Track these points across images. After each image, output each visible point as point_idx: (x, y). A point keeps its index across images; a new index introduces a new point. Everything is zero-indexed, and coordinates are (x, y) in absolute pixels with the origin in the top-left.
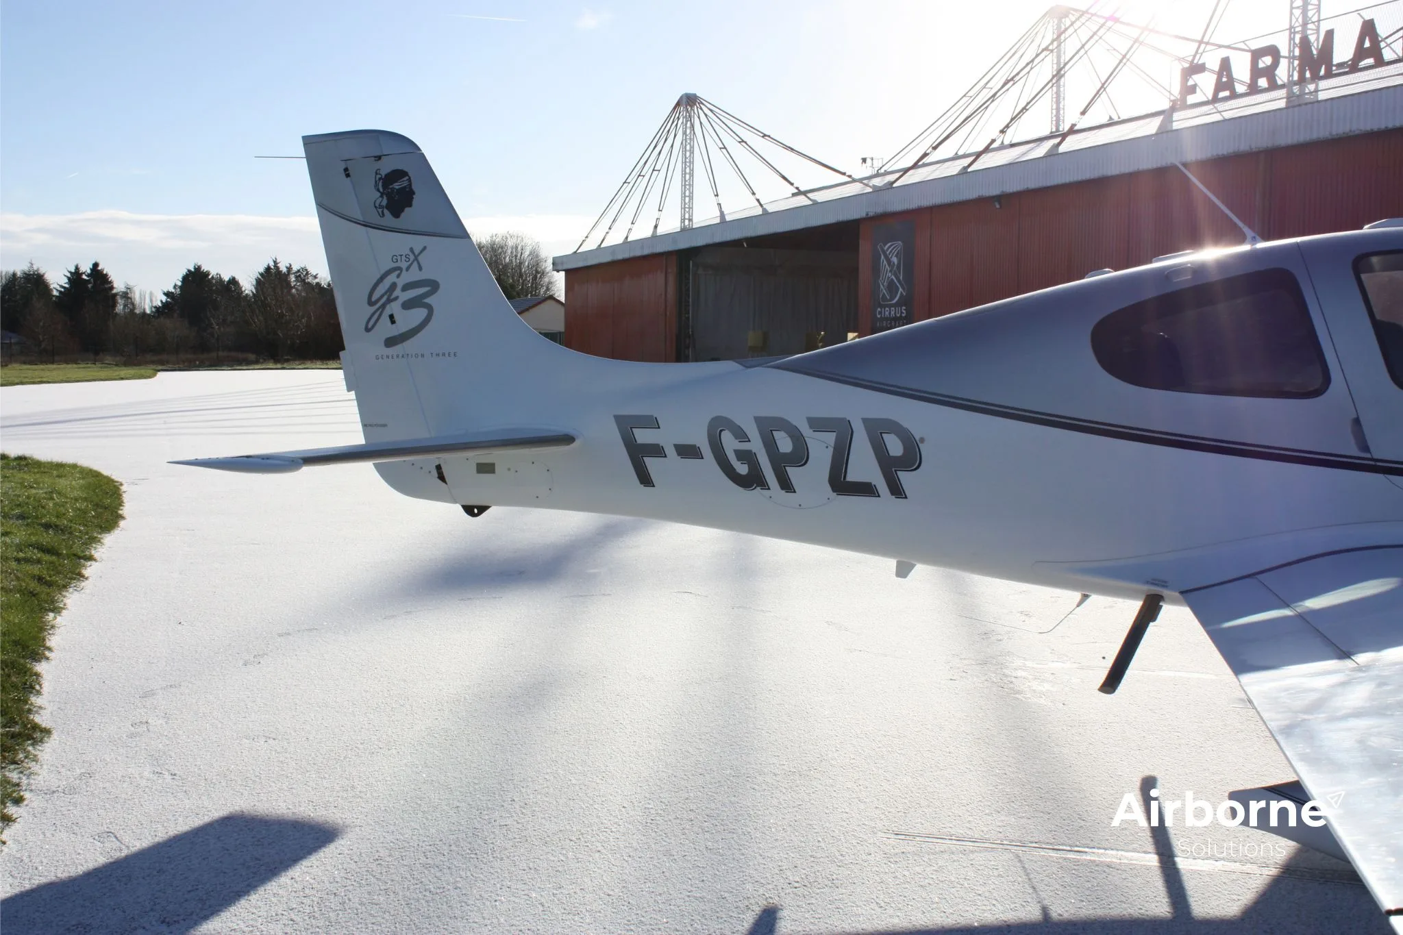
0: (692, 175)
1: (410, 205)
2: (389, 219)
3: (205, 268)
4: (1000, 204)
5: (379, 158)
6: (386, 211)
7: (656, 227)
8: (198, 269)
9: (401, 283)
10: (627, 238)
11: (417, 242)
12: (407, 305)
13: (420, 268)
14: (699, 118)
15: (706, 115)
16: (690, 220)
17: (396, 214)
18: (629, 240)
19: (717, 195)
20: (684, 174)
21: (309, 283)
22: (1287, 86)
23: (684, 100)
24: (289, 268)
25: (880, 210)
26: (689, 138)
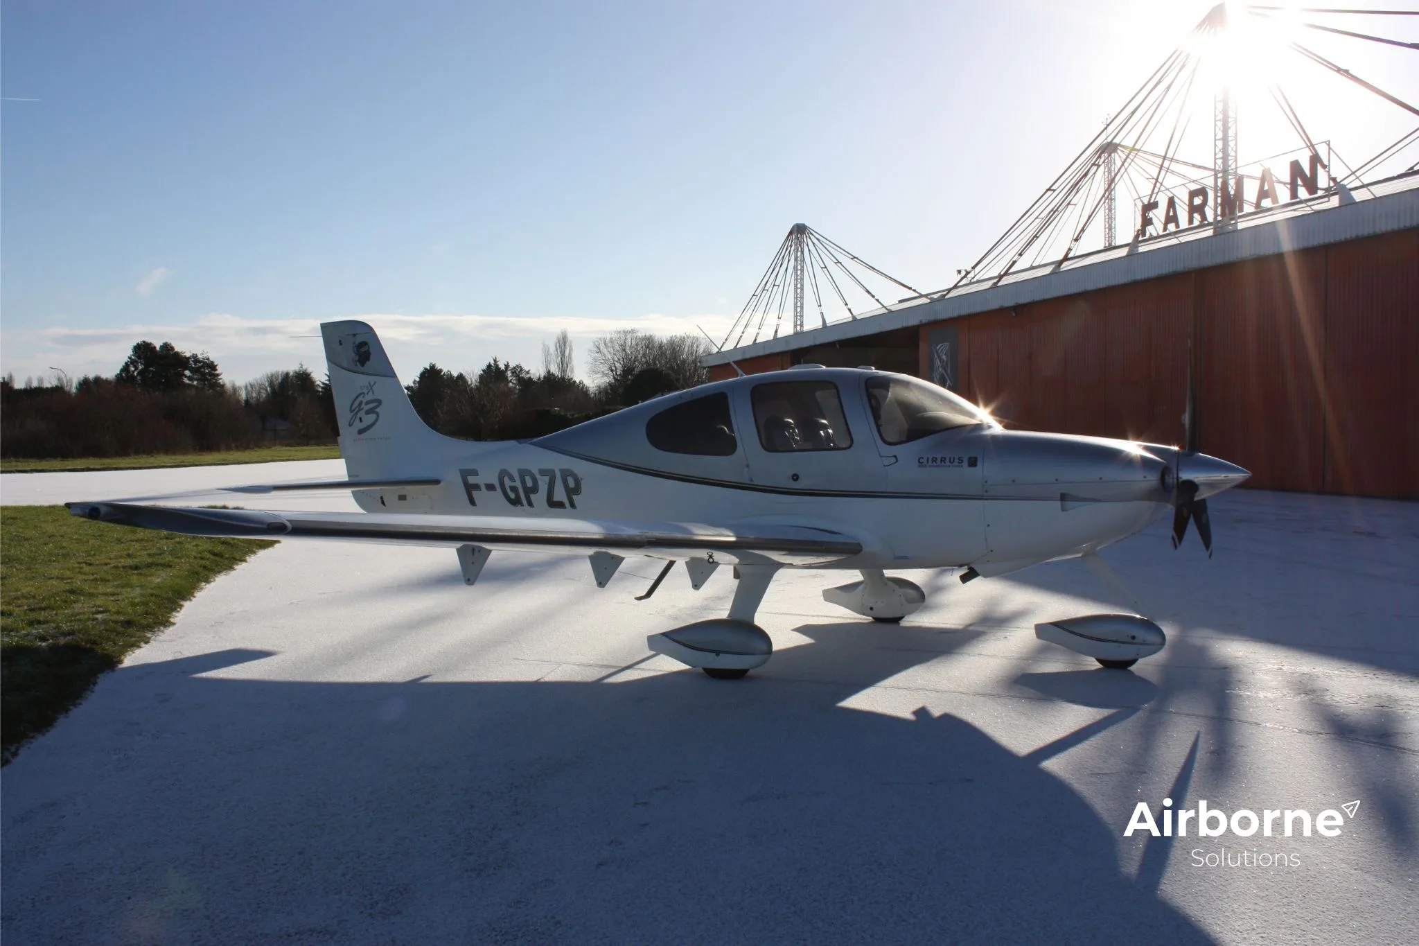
0: (802, 289)
1: (369, 360)
2: (359, 368)
3: (439, 366)
4: (1016, 313)
5: (354, 335)
6: (358, 364)
7: (776, 332)
8: (433, 367)
9: (364, 401)
10: (755, 340)
11: (372, 379)
12: (368, 412)
13: (373, 393)
14: (808, 245)
15: (814, 244)
16: (802, 326)
17: (363, 365)
18: (757, 342)
19: (820, 306)
20: (796, 288)
21: (522, 377)
22: (1216, 222)
23: (795, 229)
24: (507, 366)
25: (932, 318)
26: (800, 261)
